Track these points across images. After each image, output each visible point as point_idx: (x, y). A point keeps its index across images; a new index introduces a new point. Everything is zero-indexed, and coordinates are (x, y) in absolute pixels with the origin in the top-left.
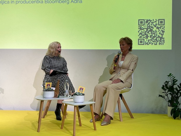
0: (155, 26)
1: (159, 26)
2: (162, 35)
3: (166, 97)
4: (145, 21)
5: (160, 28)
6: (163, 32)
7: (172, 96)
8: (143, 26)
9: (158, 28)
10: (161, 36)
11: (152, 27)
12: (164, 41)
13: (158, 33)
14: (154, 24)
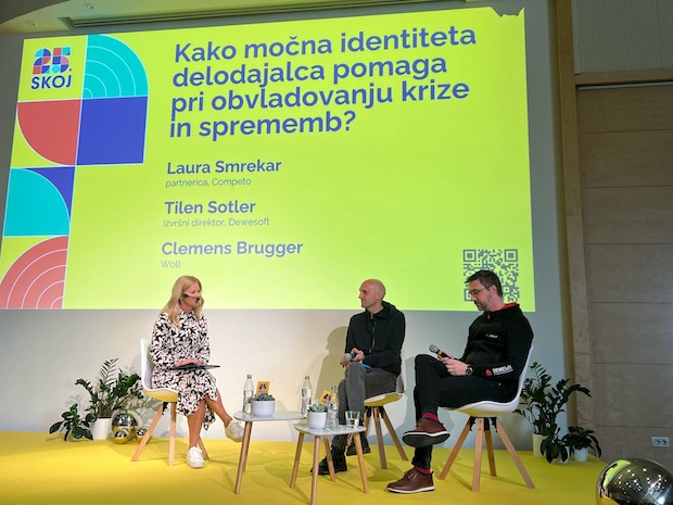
0: (499, 264)
1: (507, 264)
2: (514, 281)
3: (528, 413)
4: (478, 252)
5: (509, 266)
6: (516, 275)
7: (542, 411)
8: (473, 264)
9: (504, 267)
10: (511, 284)
11: (492, 265)
12: (518, 293)
13: (505, 277)
14: (497, 258)
